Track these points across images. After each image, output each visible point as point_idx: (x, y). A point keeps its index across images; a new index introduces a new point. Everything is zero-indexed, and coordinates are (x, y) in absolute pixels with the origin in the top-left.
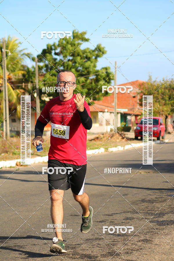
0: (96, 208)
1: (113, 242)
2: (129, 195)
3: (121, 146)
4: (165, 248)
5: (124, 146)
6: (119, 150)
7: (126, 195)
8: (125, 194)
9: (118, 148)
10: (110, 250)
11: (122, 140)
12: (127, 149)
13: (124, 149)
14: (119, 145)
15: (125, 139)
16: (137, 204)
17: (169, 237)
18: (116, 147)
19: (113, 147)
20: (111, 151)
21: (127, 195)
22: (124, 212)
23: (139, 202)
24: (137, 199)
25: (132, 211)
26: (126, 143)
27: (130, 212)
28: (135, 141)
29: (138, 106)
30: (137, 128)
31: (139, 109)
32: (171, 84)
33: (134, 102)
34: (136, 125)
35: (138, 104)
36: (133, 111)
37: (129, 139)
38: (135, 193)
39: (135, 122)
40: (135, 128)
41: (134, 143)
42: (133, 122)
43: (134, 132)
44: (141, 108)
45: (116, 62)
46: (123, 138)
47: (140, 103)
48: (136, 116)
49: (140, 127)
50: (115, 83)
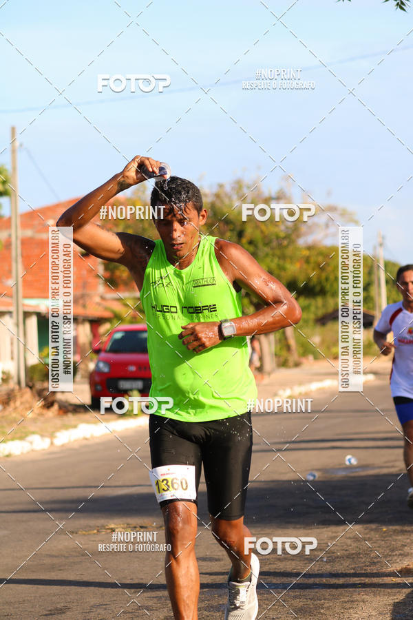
2: (69, 613)
3: (42, 436)
5: (52, 436)
6: (33, 451)
7: (61, 611)
8: (56, 609)
9: (31, 443)
11: (44, 411)
12: (63, 446)
13: (52, 443)
14: (33, 433)
15: (56, 407)
18: (22, 438)
19: (13, 439)
20: (6, 453)
21: (64, 613)
26: (58, 422)
28: (92, 414)
29: (101, 288)
30: (97, 366)
31: (103, 298)
32: (218, 204)
33: (84, 272)
34: (95, 357)
35: (101, 281)
36: (84, 306)
37: (70, 408)
38: (92, 603)
39: (91, 343)
40: (92, 366)
41: (88, 422)
42: (84, 344)
43: (87, 381)
44: (111, 295)
45: (13, 130)
46: (49, 405)
47: (108, 274)
48: (95, 323)
49: (106, 362)
50: (14, 206)
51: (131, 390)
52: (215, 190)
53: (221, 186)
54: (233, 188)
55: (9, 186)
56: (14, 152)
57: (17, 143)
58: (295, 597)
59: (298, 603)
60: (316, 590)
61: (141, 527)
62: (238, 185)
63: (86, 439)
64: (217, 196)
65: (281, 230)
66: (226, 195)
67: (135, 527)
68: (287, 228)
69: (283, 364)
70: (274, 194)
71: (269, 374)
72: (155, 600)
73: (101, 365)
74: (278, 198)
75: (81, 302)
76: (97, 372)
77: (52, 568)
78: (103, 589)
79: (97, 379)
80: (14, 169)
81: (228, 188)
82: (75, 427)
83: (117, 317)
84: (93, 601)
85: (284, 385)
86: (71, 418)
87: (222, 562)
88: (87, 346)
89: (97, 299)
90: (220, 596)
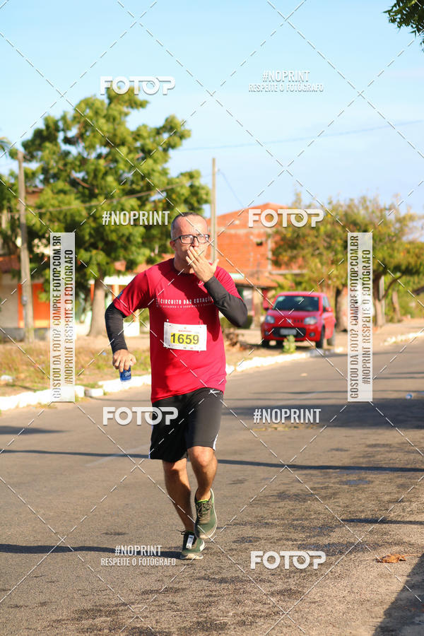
0: (167, 514)
1: (207, 596)
2: (246, 483)
3: (229, 364)
4: (334, 611)
5: (235, 365)
7: (241, 482)
8: (238, 480)
10: (200, 617)
11: (231, 348)
12: (242, 371)
13: (235, 370)
15: (238, 345)
16: (267, 505)
17: (344, 582)
21: (243, 483)
22: (236, 524)
23: (272, 499)
24: (267, 493)
25: (254, 520)
26: (240, 355)
27: (251, 523)
28: (263, 351)
29: (270, 267)
30: (266, 318)
31: (270, 274)
32: (349, 212)
33: (259, 256)
34: (264, 312)
35: (270, 262)
36: (258, 279)
37: (249, 346)
38: (262, 477)
39: (262, 304)
40: (262, 319)
41: (259, 356)
42: (257, 305)
43: (259, 328)
44: (276, 271)
45: (214, 160)
46: (234, 344)
47: (274, 258)
48: (265, 290)
49: (273, 316)
50: (213, 210)
51: (289, 335)
52: (348, 202)
53: (352, 200)
54: (360, 202)
55: (210, 198)
56: (214, 175)
57: (216, 169)
58: (398, 477)
59: (400, 481)
60: (412, 473)
61: (295, 427)
62: (364, 200)
63: (257, 367)
64: (349, 207)
65: (392, 231)
66: (355, 206)
67: (290, 427)
68: (395, 229)
69: (391, 320)
70: (387, 207)
71: (381, 327)
72: (304, 476)
73: (269, 318)
74: (390, 209)
75: (256, 276)
76: (266, 323)
77: (235, 453)
78: (269, 468)
79: (266, 327)
80: (214, 185)
81: (356, 202)
82: (251, 359)
83: (281, 287)
84: (262, 476)
85: (391, 334)
86: (248, 352)
87: (349, 452)
88: (260, 305)
89: (267, 274)
90: (347, 475)
